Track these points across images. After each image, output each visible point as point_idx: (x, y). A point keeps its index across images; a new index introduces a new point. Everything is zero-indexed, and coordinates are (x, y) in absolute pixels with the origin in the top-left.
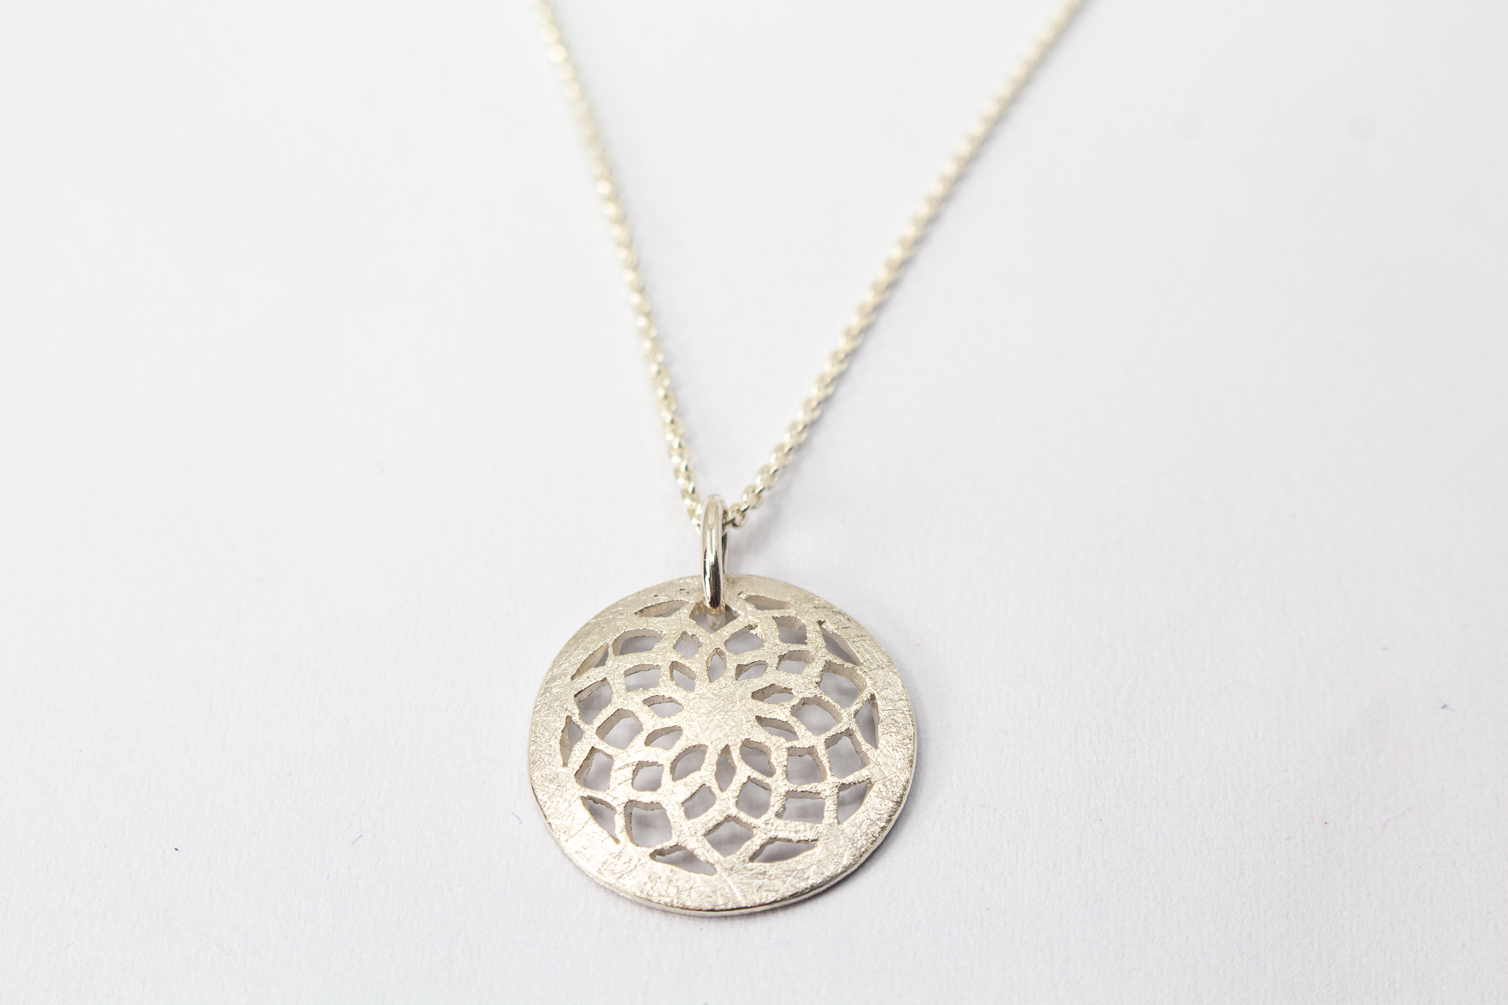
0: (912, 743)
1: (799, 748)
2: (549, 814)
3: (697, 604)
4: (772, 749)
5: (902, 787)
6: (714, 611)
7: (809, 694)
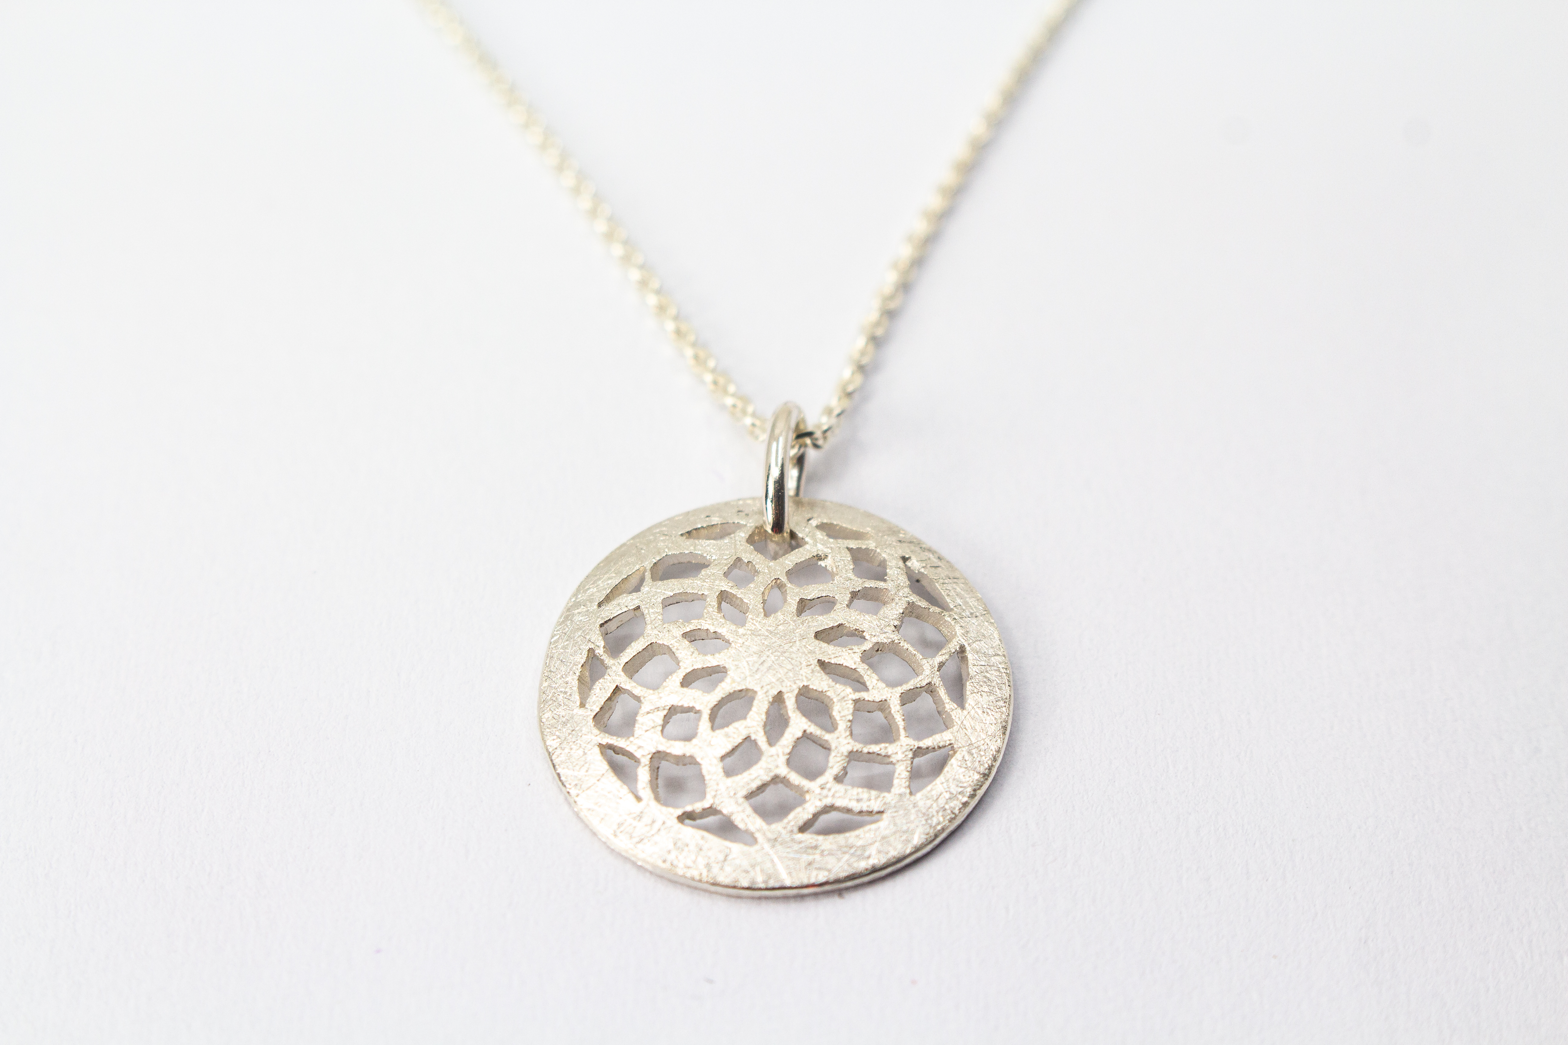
0: (1007, 706)
1: (869, 701)
2: (559, 762)
3: (757, 527)
4: (835, 700)
5: (991, 756)
6: (777, 538)
7: (884, 639)
